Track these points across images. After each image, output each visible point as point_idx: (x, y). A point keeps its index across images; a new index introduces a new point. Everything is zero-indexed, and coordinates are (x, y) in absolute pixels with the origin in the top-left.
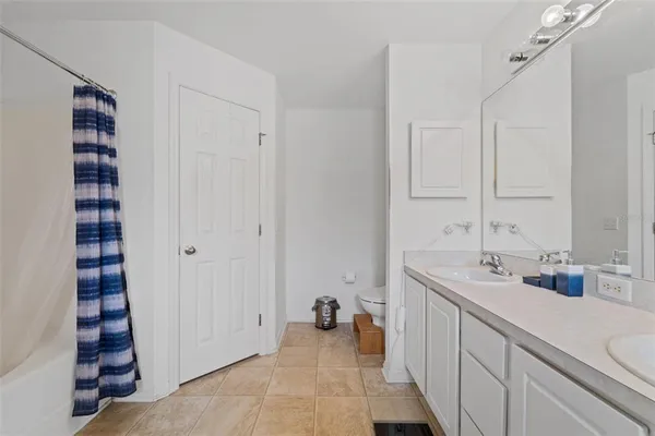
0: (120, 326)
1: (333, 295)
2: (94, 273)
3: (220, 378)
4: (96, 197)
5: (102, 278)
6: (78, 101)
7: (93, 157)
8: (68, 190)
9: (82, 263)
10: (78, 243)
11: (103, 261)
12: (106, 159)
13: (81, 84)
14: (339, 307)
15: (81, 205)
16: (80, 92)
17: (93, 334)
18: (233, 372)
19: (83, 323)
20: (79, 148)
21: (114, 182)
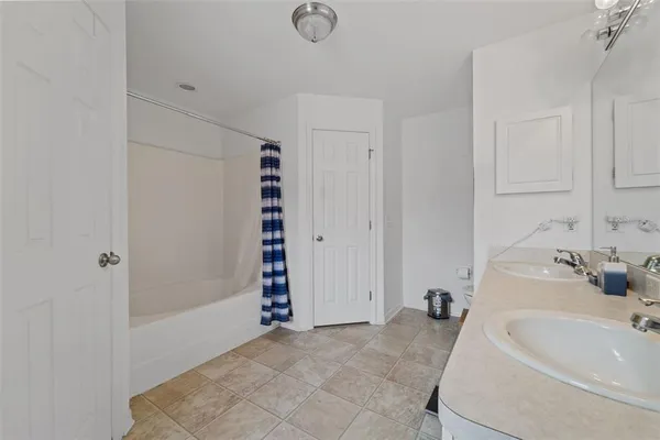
0: (281, 280)
1: (446, 289)
2: (269, 248)
3: (338, 330)
4: (270, 205)
5: (273, 251)
6: (262, 153)
7: (269, 183)
8: (259, 203)
9: (265, 242)
10: (263, 231)
11: (273, 242)
12: (275, 183)
13: (264, 143)
14: (451, 300)
15: (265, 210)
16: (264, 148)
17: (269, 282)
18: (348, 329)
19: (265, 275)
20: (264, 179)
21: (279, 196)
